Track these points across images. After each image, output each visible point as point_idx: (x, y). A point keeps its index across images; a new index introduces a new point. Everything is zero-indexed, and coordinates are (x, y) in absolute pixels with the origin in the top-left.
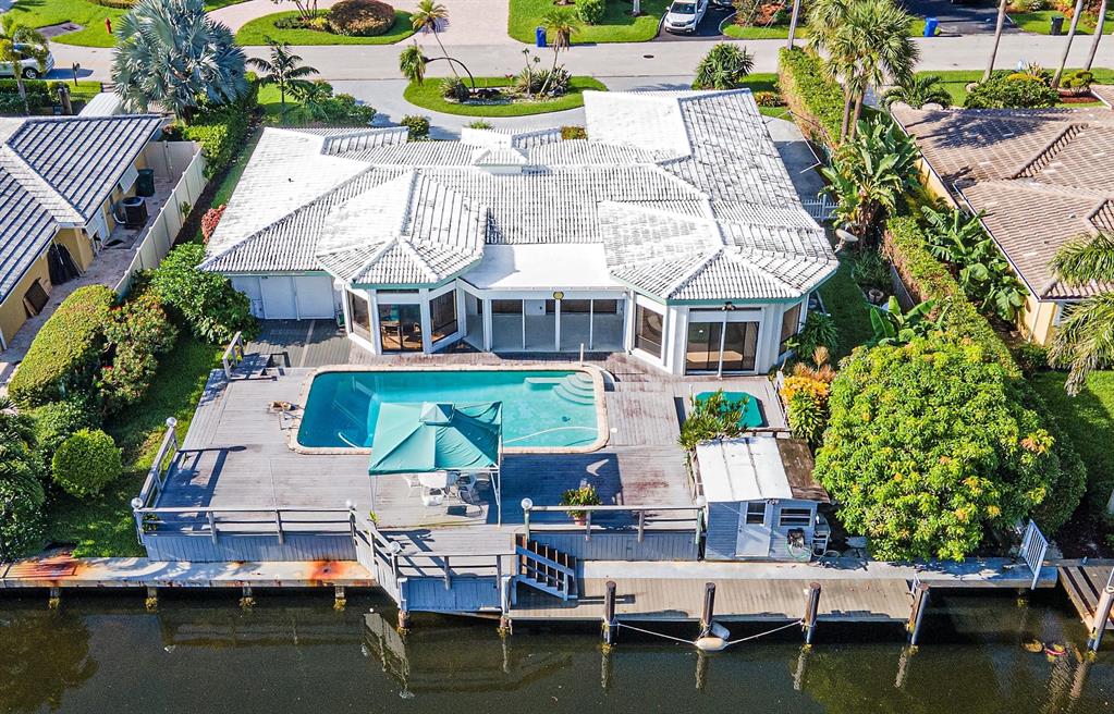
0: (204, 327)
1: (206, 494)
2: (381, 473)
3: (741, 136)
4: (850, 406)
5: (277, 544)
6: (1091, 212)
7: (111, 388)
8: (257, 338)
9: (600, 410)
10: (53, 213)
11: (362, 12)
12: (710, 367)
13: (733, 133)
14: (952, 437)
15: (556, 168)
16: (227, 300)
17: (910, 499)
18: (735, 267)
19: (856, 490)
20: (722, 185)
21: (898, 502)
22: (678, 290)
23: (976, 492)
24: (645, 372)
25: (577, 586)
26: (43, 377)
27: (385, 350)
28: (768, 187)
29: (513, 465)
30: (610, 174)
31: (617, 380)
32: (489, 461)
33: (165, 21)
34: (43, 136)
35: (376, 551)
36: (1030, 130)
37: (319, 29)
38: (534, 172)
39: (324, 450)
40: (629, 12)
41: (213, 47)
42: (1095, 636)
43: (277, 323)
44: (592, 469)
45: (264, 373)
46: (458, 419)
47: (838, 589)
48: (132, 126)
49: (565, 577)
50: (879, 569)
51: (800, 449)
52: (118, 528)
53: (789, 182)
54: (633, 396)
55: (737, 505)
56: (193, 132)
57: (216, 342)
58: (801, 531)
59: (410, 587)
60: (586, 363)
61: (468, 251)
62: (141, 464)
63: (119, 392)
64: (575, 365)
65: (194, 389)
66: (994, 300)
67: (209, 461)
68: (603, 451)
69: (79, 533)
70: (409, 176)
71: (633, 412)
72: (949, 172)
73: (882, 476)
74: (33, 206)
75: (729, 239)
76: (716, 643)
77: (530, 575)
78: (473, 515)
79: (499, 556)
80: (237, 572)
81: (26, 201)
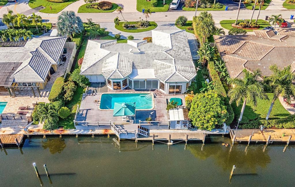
0: (81, 84)
1: (85, 118)
2: (115, 116)
3: (182, 42)
4: (194, 105)
5: (98, 127)
6: (244, 63)
7: (66, 98)
8: (90, 86)
9: (153, 102)
10: (50, 61)
11: (105, 5)
12: (173, 92)
13: (181, 42)
14: (210, 111)
15: (146, 52)
16: (85, 80)
17: (203, 121)
18: (178, 75)
19: (194, 119)
20: (177, 56)
21: (201, 122)
22: (167, 80)
23: (213, 120)
24: (162, 93)
25: (148, 134)
26: (55, 97)
27: (114, 89)
28: (186, 55)
29: (137, 113)
30: (156, 54)
31: (156, 95)
32: (133, 114)
33: (67, 17)
34: (46, 44)
35: (115, 129)
36: (238, 42)
37: (96, 8)
38: (142, 53)
39: (104, 110)
40: (162, 3)
41: (77, 22)
42: (233, 142)
43: (94, 83)
44: (151, 113)
45: (93, 94)
46: (128, 106)
47: (192, 134)
48: (62, 40)
49: (146, 133)
50: (199, 131)
51: (187, 110)
52: (70, 124)
53: (190, 54)
54: (159, 99)
55: (175, 121)
56: (74, 40)
57: (83, 87)
58: (186, 125)
59: (120, 135)
60: (151, 92)
61: (129, 72)
62: (73, 112)
63: (68, 99)
64: (149, 92)
65: (80, 97)
66: (226, 79)
67: (85, 112)
68: (153, 110)
69: (64, 125)
70: (118, 54)
71: (159, 102)
72: (221, 52)
73: (199, 117)
74: (47, 60)
75: (177, 69)
76: (171, 144)
77: (140, 133)
78: (131, 122)
79: (135, 130)
80: (91, 132)
81: (45, 59)
